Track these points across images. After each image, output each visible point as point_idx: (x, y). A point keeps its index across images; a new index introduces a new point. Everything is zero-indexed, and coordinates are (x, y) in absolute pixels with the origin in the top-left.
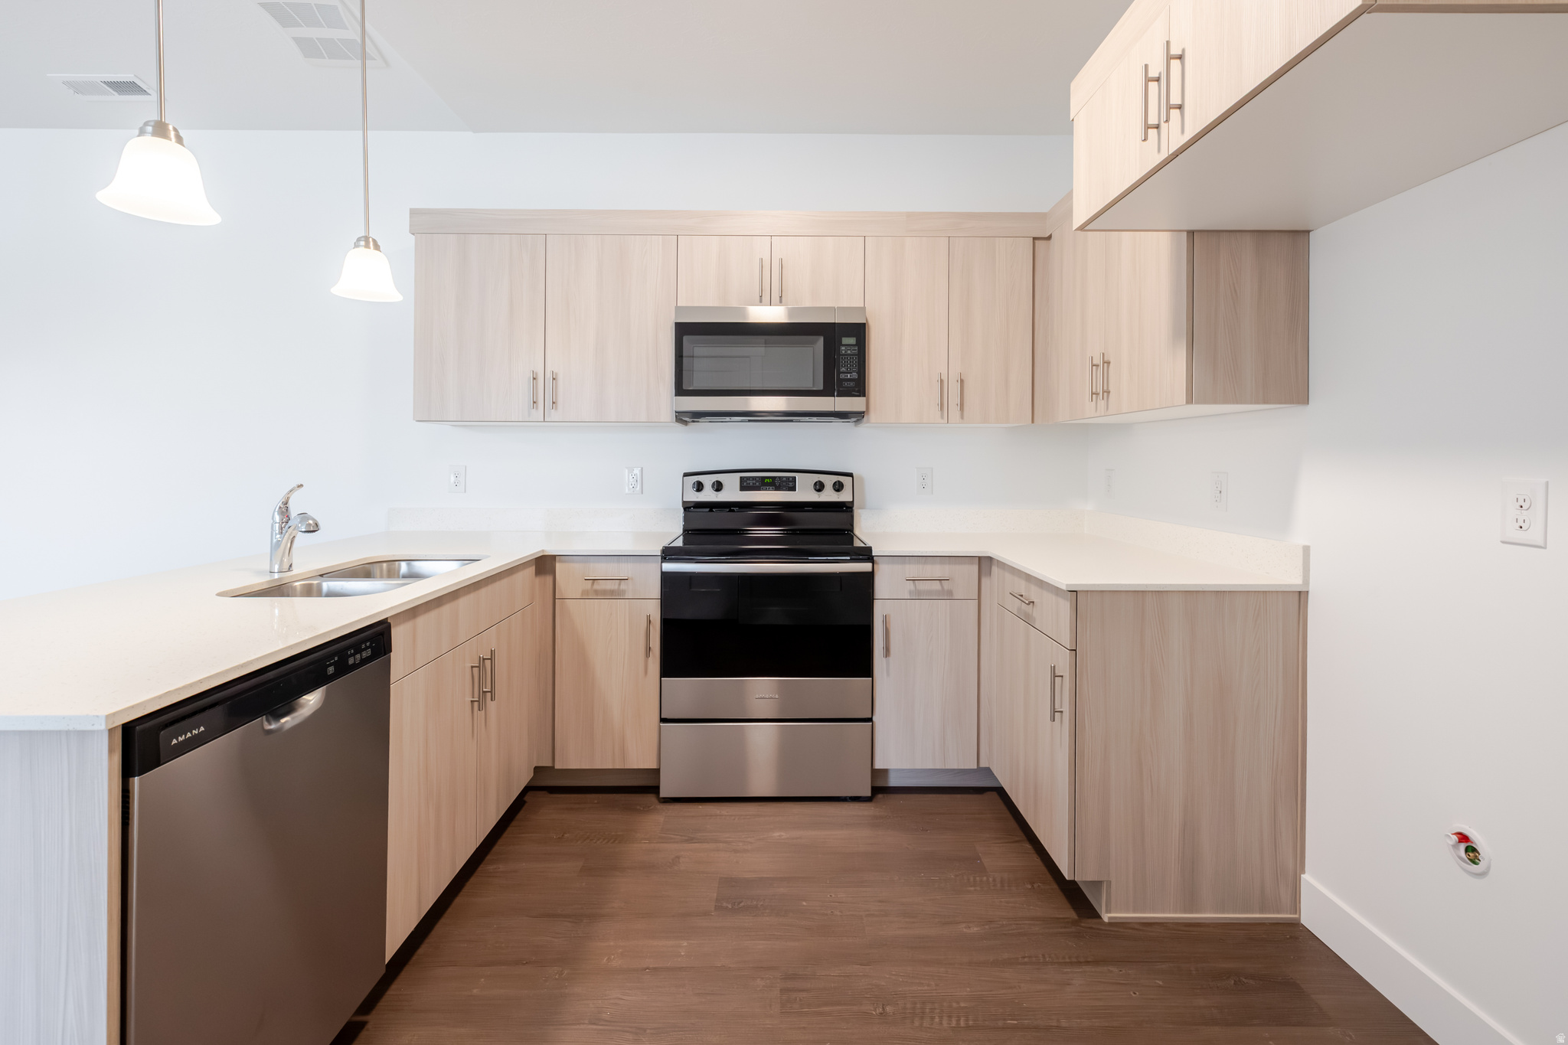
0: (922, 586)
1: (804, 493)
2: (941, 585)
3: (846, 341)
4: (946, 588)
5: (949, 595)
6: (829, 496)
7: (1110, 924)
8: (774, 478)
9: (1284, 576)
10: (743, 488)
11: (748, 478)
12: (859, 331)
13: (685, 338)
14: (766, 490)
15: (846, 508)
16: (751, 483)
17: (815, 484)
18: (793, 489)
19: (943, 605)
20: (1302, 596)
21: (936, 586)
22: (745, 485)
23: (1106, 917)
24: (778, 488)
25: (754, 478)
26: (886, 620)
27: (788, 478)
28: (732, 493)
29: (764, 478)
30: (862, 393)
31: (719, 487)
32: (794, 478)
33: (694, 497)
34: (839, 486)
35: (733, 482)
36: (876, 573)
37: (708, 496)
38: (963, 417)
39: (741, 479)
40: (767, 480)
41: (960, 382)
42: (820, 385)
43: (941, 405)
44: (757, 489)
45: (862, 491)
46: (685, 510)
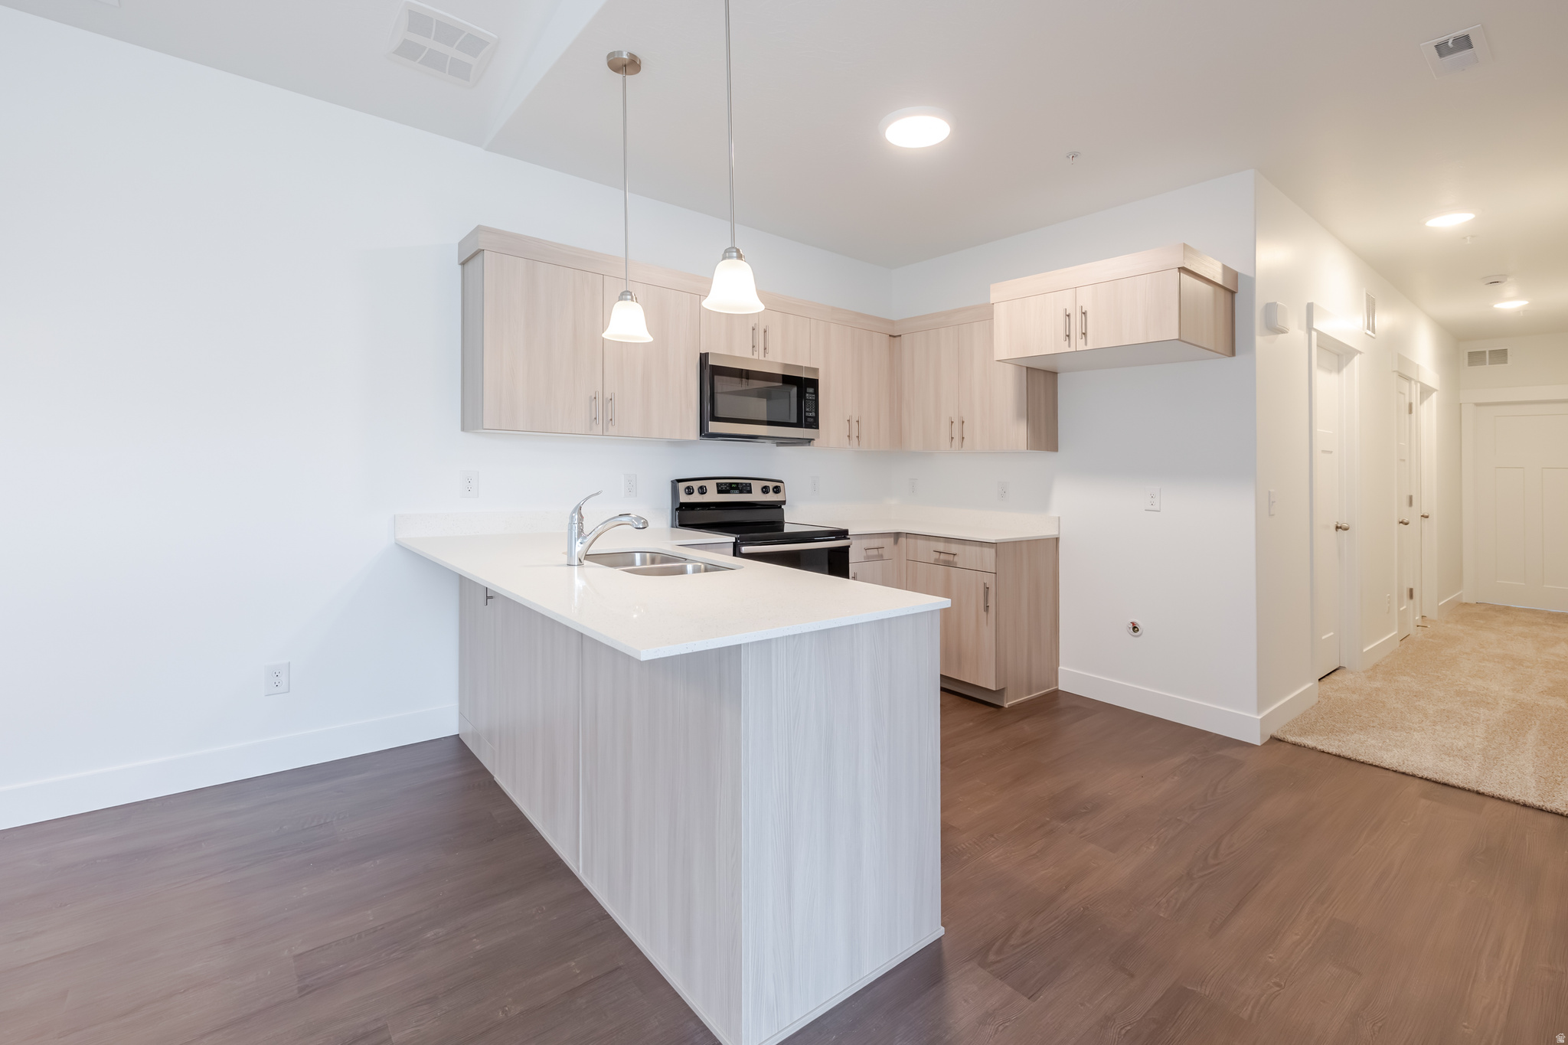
0: (870, 552)
1: (756, 496)
2: (878, 552)
3: (808, 389)
4: (880, 553)
6: (771, 497)
7: (1009, 708)
8: (737, 484)
9: (1049, 531)
10: (720, 492)
11: (722, 484)
12: (814, 384)
14: (733, 493)
15: (777, 506)
16: (724, 487)
17: (762, 489)
18: (750, 492)
19: (879, 564)
20: (1057, 539)
22: (721, 490)
23: (1006, 705)
24: (741, 492)
25: (726, 484)
27: (746, 484)
28: (713, 496)
29: (731, 484)
30: (817, 427)
31: (703, 491)
32: (750, 484)
33: (684, 498)
34: (777, 490)
35: (712, 486)
36: (849, 546)
37: (696, 498)
38: (859, 445)
39: (717, 484)
40: (733, 485)
41: (858, 421)
42: (794, 420)
43: (849, 436)
44: (727, 492)
45: (789, 494)
46: (677, 509)
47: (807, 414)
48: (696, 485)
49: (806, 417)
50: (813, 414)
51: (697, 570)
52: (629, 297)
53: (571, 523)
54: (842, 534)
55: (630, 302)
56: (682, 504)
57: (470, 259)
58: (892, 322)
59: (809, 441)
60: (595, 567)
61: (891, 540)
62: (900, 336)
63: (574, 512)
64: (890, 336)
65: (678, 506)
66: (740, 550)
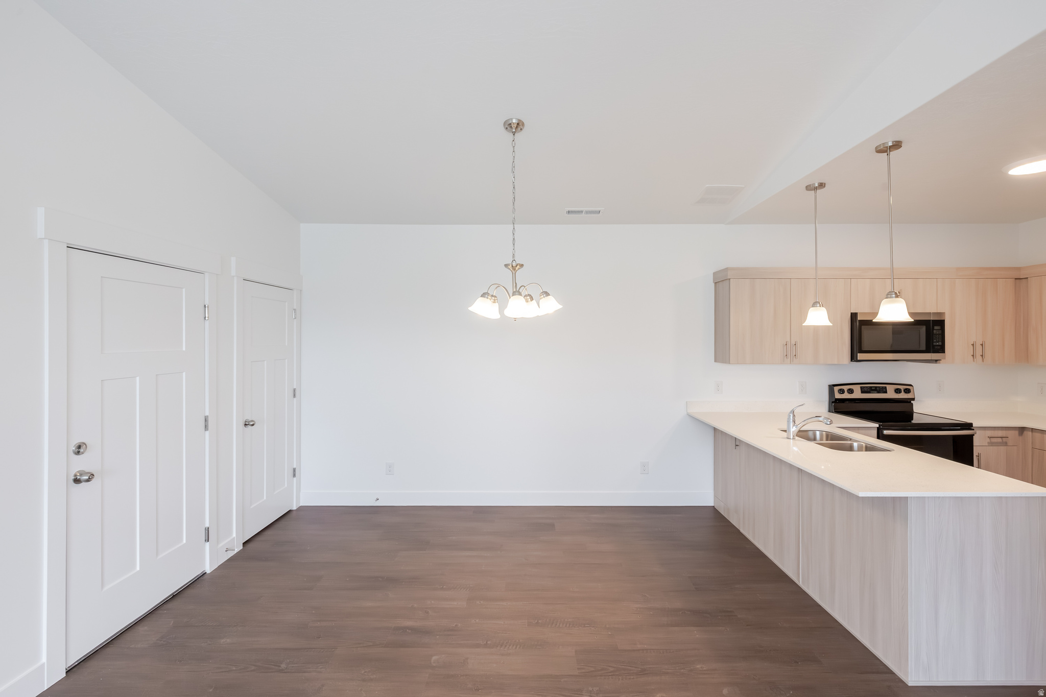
0: (994, 440)
1: (891, 394)
2: (1002, 440)
3: (936, 328)
4: (1004, 441)
5: (1006, 444)
6: (903, 396)
8: (876, 387)
10: (863, 392)
11: (864, 387)
12: (941, 323)
13: (863, 327)
14: (873, 393)
15: (909, 402)
16: (866, 389)
17: (895, 390)
18: (886, 392)
19: (1003, 448)
21: (1000, 440)
22: (863, 391)
24: (879, 392)
25: (867, 387)
26: (978, 456)
27: (883, 387)
28: (858, 394)
29: (871, 387)
30: (943, 351)
31: (851, 391)
32: (886, 387)
33: (838, 396)
34: (907, 391)
35: (857, 389)
36: (974, 435)
37: (846, 396)
38: (983, 361)
39: (861, 387)
40: (873, 388)
41: (982, 345)
42: (923, 347)
43: (973, 356)
44: (869, 392)
45: (917, 392)
46: (833, 402)
47: (935, 344)
48: (846, 388)
49: (934, 346)
50: (940, 343)
51: (860, 449)
52: (818, 305)
53: (789, 419)
54: (968, 426)
55: (819, 307)
56: (837, 400)
57: (722, 281)
58: (1019, 269)
59: (936, 361)
60: (802, 441)
61: (1017, 432)
62: (1027, 278)
63: (790, 413)
64: (1016, 279)
65: (834, 400)
66: (882, 432)
